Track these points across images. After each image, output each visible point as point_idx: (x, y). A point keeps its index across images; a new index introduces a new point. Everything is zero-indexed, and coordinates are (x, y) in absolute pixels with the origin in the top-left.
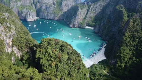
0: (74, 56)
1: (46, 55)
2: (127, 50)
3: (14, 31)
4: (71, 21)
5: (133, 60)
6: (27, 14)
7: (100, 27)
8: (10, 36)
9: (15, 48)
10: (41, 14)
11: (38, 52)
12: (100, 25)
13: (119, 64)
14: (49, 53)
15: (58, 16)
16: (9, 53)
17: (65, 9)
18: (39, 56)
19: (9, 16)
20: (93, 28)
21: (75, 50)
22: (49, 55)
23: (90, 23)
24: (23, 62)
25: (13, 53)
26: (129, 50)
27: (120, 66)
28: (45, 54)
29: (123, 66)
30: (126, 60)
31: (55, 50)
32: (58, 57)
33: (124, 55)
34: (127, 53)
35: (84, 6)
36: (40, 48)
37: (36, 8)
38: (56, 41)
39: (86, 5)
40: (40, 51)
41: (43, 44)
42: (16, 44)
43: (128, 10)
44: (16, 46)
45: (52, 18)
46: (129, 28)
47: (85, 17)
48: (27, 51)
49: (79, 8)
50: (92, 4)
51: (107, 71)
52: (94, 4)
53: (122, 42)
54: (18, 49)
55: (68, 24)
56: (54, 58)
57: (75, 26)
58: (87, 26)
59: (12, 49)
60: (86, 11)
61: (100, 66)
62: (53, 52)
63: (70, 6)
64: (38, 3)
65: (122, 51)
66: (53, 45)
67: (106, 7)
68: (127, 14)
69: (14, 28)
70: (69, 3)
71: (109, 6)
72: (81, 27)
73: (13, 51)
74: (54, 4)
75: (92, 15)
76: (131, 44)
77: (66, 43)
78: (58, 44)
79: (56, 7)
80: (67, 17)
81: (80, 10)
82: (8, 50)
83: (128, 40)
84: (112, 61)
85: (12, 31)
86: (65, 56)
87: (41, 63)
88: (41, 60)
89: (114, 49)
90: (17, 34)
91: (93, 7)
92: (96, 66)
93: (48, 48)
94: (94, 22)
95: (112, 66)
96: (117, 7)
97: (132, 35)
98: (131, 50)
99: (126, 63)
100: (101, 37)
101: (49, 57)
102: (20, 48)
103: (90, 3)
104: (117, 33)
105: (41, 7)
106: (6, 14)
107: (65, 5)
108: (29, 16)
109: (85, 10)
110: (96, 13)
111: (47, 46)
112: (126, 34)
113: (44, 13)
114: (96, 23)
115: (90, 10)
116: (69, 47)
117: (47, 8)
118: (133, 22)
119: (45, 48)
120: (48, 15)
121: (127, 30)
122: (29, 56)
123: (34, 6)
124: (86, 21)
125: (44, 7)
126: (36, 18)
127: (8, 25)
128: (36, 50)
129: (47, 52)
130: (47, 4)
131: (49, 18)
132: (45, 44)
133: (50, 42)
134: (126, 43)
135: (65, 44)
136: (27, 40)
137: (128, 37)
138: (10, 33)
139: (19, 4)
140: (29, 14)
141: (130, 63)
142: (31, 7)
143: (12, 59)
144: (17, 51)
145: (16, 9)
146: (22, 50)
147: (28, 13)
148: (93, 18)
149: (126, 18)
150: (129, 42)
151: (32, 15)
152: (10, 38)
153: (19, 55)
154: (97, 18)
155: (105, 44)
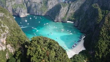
0: (60, 53)
1: (36, 54)
2: (104, 43)
3: (7, 31)
4: (55, 17)
5: (109, 52)
6: (20, 12)
7: (79, 22)
8: (4, 35)
9: (9, 46)
10: (31, 11)
11: (28, 50)
12: (79, 20)
13: (97, 54)
14: (39, 52)
15: (45, 13)
16: (4, 50)
17: (50, 7)
18: (30, 54)
19: (4, 16)
20: (73, 22)
21: (62, 47)
22: (39, 53)
23: (71, 18)
24: (16, 58)
25: (7, 50)
26: (106, 43)
27: (98, 57)
28: (35, 52)
29: (101, 57)
30: (103, 52)
31: (44, 48)
32: (47, 55)
33: (101, 47)
34: (104, 46)
35: (66, 5)
36: (30, 46)
37: (27, 6)
38: (45, 39)
39: (67, 3)
40: (31, 49)
41: (33, 43)
42: (10, 42)
43: (102, 8)
44: (10, 44)
45: (40, 15)
46: (105, 24)
47: (67, 13)
48: (19, 47)
49: (62, 6)
50: (72, 3)
51: (87, 60)
52: (73, 2)
53: (99, 36)
54: (12, 46)
55: (53, 19)
56: (43, 56)
57: (58, 21)
58: (68, 20)
59: (6, 47)
60: (68, 8)
61: (81, 56)
62: (42, 50)
63: (54, 5)
64: (28, 2)
65: (100, 44)
66: (42, 43)
67: (83, 5)
68: (101, 11)
69: (7, 28)
70: (54, 2)
71: (86, 5)
72: (63, 22)
73: (7, 49)
74: (41, 3)
75: (72, 11)
76: (106, 38)
77: (53, 40)
78: (47, 42)
79: (42, 5)
80: (52, 13)
81: (62, 8)
82: (2, 48)
83: (104, 35)
84: (90, 52)
85: (6, 31)
86: (53, 54)
87: (32, 61)
88: (32, 58)
89: (92, 42)
90: (10, 33)
91: (73, 5)
92: (78, 56)
93: (38, 47)
94: (74, 18)
95: (91, 57)
96: (93, 5)
97: (107, 30)
98: (107, 43)
99: (103, 54)
100: (80, 30)
101: (39, 55)
102: (13, 46)
103: (70, 2)
104: (94, 27)
105: (31, 5)
106: (2, 13)
107: (50, 4)
108: (21, 13)
109: (66, 8)
110: (76, 10)
111: (37, 44)
112: (103, 29)
113: (33, 10)
114: (75, 18)
115: (70, 8)
116: (56, 45)
117: (35, 6)
118: (108, 19)
119: (35, 47)
120: (36, 12)
121: (103, 26)
122: (21, 53)
123: (25, 4)
124: (68, 16)
125: (33, 6)
126: (27, 14)
127: (2, 26)
128: (28, 48)
129: (37, 51)
130: (36, 3)
131: (37, 14)
132: (35, 43)
133: (39, 41)
134: (102, 37)
135: (53, 42)
136: (19, 38)
137: (104, 32)
138: (4, 33)
139: (13, 3)
140: (22, 12)
141: (106, 54)
142: (23, 6)
143: (7, 55)
144: (11, 48)
145: (11, 8)
146: (15, 47)
147: (21, 10)
148: (73, 14)
149: (101, 15)
150: (105, 36)
151: (24, 12)
152: (3, 37)
153: (12, 51)
154: (76, 14)
155: (83, 36)
